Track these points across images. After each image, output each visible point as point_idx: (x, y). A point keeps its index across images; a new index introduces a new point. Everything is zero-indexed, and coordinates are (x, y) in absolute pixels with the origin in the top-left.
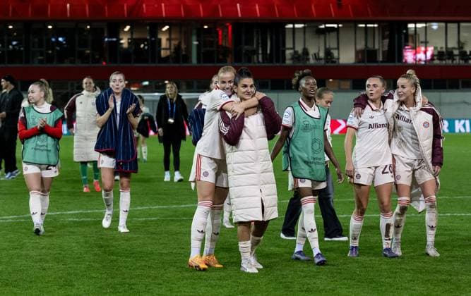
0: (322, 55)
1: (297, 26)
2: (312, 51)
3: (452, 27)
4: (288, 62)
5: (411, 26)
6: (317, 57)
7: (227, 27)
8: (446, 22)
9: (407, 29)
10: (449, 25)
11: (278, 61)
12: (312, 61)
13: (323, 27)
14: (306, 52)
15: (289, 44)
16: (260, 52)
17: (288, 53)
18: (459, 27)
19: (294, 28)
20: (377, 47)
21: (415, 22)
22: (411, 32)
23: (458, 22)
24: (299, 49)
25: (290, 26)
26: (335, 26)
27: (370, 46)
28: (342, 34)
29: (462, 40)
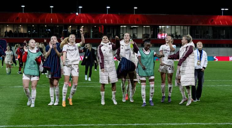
0: (132, 36)
1: (124, 26)
3: (173, 27)
4: (121, 38)
7: (102, 27)
8: (171, 26)
9: (159, 28)
10: (172, 27)
13: (132, 27)
15: (121, 32)
16: (112, 34)
17: (121, 35)
18: (175, 27)
20: (149, 33)
21: (161, 26)
23: (175, 26)
25: (122, 26)
26: (136, 26)
27: (147, 33)
28: (138, 29)
29: (176, 31)
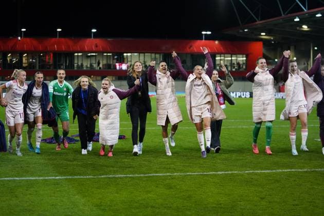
0: (89, 66)
2: (85, 64)
3: (142, 55)
4: (75, 69)
5: (125, 54)
6: (87, 67)
7: (50, 55)
8: (139, 53)
9: (123, 56)
10: (141, 54)
11: (71, 68)
12: (85, 69)
13: (89, 54)
14: (82, 65)
15: (76, 62)
16: (64, 64)
17: (76, 65)
18: (144, 55)
19: (78, 55)
20: (111, 63)
21: (127, 53)
22: (125, 57)
23: (144, 53)
24: (80, 64)
25: (76, 54)
26: (95, 54)
27: (109, 62)
28: (97, 57)
29: (146, 60)
